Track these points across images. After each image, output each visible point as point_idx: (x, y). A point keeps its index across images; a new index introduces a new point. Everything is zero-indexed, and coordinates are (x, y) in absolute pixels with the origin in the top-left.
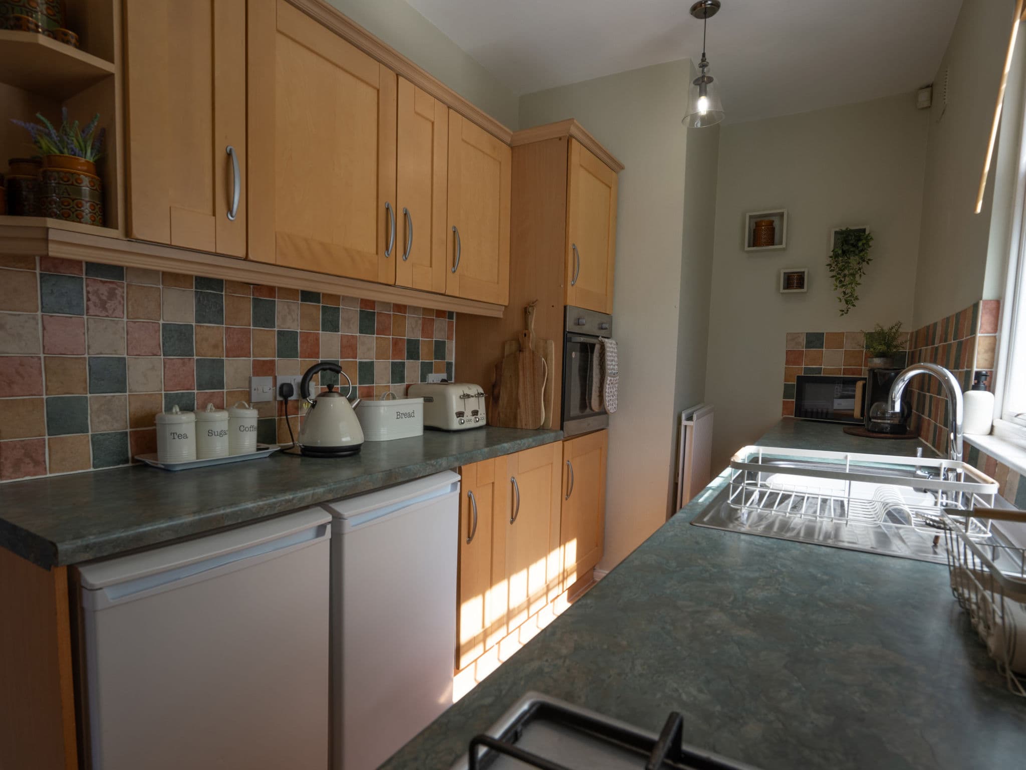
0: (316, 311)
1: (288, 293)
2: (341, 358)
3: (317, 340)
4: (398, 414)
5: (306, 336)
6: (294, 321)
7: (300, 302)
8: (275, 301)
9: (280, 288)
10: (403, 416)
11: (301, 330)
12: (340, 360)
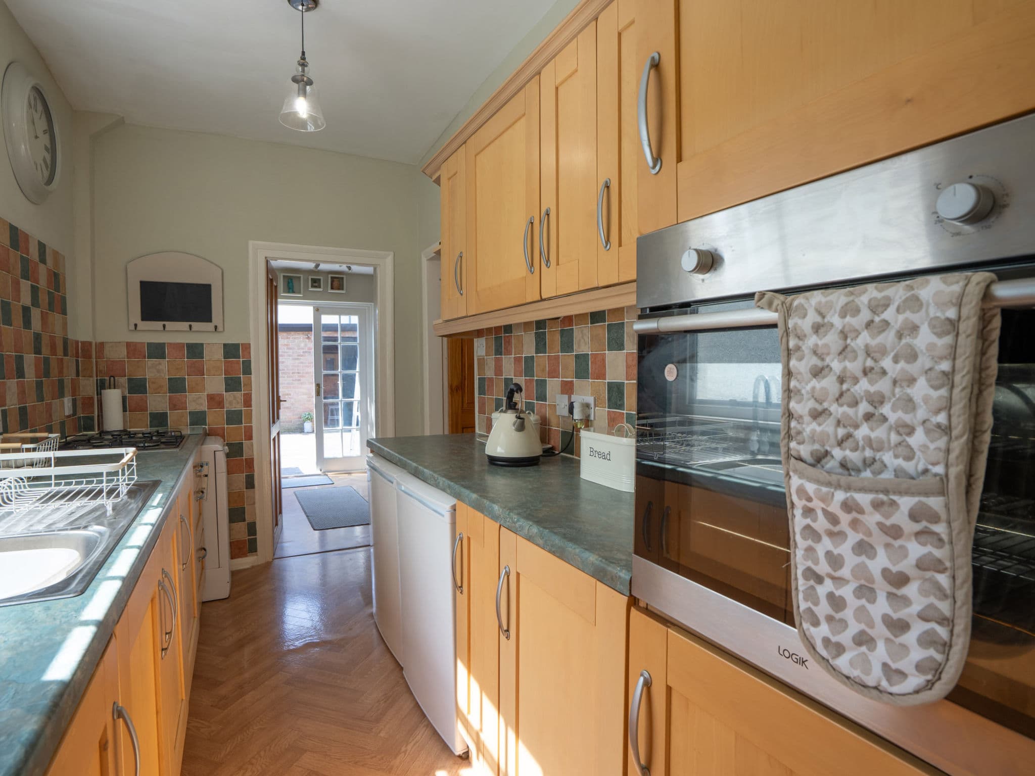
0: (602, 330)
1: (581, 317)
2: (627, 380)
3: (604, 360)
4: (592, 450)
5: (595, 356)
6: (586, 344)
7: (590, 325)
8: (573, 328)
9: (576, 316)
10: (597, 455)
11: (592, 352)
12: (626, 382)
